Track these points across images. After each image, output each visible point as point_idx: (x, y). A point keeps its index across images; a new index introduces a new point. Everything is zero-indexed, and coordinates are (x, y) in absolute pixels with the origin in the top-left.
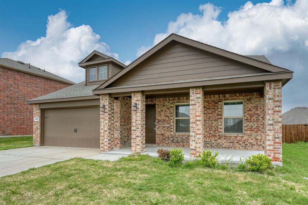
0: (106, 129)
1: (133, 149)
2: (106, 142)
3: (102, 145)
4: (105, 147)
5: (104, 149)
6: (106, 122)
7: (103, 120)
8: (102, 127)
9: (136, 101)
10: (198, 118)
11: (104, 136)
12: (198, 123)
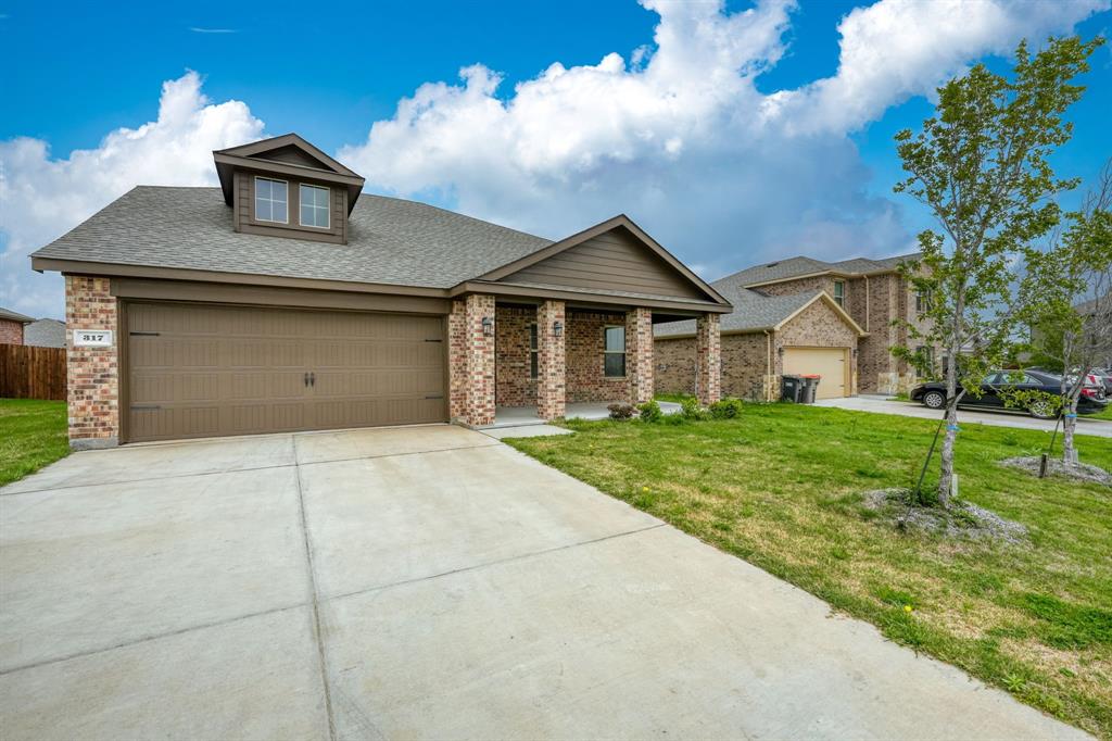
0: (489, 373)
1: (551, 411)
2: (489, 402)
3: (481, 410)
4: (488, 414)
5: (486, 419)
6: (489, 356)
7: (481, 352)
8: (480, 369)
9: (557, 317)
10: (648, 354)
11: (484, 390)
12: (647, 361)
